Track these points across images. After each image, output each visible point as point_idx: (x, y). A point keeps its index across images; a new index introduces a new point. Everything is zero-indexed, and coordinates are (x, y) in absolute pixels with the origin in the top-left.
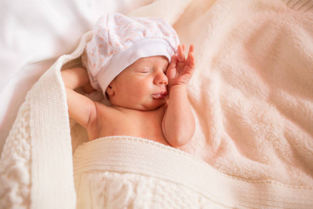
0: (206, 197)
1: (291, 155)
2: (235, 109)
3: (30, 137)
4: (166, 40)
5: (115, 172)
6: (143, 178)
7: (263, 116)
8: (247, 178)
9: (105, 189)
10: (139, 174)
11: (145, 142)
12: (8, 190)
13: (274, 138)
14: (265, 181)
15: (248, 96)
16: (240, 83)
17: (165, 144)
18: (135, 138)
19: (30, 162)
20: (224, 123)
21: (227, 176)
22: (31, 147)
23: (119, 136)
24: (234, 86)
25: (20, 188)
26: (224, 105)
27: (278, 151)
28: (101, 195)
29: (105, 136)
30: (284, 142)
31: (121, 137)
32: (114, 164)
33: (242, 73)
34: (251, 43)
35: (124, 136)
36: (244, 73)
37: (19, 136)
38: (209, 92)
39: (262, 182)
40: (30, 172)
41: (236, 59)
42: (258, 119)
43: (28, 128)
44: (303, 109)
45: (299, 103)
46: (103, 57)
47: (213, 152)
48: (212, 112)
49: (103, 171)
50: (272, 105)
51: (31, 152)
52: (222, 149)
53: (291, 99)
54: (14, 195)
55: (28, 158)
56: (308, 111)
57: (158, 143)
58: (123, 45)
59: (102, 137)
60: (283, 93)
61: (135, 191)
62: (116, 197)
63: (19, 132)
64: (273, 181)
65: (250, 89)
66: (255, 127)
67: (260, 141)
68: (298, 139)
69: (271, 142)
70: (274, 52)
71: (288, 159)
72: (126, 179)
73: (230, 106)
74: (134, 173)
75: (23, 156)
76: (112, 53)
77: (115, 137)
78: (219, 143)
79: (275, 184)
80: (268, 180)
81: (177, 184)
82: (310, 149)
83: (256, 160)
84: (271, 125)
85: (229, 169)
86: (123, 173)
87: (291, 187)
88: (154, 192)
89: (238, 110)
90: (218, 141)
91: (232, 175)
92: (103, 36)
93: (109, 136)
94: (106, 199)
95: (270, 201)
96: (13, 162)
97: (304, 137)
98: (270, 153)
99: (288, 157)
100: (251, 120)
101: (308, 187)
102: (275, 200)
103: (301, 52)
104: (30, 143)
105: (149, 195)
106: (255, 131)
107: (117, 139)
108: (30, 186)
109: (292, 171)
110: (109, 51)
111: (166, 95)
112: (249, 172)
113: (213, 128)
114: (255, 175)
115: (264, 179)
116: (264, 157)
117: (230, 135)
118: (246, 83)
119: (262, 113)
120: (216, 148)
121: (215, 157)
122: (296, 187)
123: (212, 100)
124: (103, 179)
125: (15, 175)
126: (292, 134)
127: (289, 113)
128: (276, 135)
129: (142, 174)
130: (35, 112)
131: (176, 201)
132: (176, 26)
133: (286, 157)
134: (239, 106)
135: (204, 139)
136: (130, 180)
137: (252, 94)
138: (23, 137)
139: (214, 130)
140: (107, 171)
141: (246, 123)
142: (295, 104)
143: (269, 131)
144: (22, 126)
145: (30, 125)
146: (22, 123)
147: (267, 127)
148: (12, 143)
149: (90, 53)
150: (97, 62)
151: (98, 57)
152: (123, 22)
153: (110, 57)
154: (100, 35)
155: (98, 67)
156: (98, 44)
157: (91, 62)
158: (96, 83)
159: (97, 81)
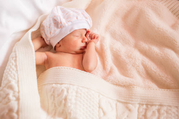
0: (102, 95)
1: (145, 74)
2: (117, 52)
3: (17, 70)
4: (86, 21)
5: (58, 84)
6: (71, 86)
7: (131, 54)
8: (123, 85)
9: (54, 92)
10: (70, 84)
11: (72, 69)
12: (8, 94)
13: (137, 66)
14: (131, 87)
15: (124, 45)
16: (120, 38)
17: (82, 70)
18: (67, 67)
19: (18, 81)
21: (113, 85)
22: (18, 75)
23: (59, 67)
25: (14, 93)
26: (112, 50)
27: (138, 72)
28: (52, 95)
29: (52, 67)
30: (141, 67)
31: (60, 67)
32: (57, 80)
33: (121, 33)
34: (125, 18)
35: (62, 67)
36: (122, 33)
37: (11, 70)
38: (104, 44)
39: (130, 87)
40: (18, 86)
41: (118, 27)
42: (129, 56)
43: (16, 66)
44: (151, 51)
45: (149, 47)
46: (56, 29)
47: (106, 73)
48: (106, 54)
49: (52, 84)
51: (18, 77)
52: (111, 72)
53: (145, 46)
54: (11, 96)
56: (153, 52)
57: (78, 70)
58: (67, 24)
59: (51, 67)
60: (141, 42)
61: (68, 92)
62: (59, 95)
63: (11, 67)
64: (135, 86)
65: (125, 42)
66: (127, 60)
67: (130, 67)
69: (135, 67)
70: (137, 21)
72: (63, 87)
73: (115, 50)
74: (67, 84)
75: (14, 79)
76: (61, 27)
77: (57, 67)
78: (109, 69)
79: (136, 88)
80: (133, 86)
81: (87, 88)
82: (154, 70)
84: (135, 59)
85: (114, 81)
86: (62, 84)
87: (144, 89)
88: (77, 92)
89: (119, 52)
90: (109, 68)
91: (116, 85)
92: (57, 19)
93: (54, 67)
94: (54, 97)
95: (134, 96)
96: (10, 82)
97: (151, 64)
98: (134, 73)
99: (143, 75)
100: (125, 57)
101: (152, 89)
102: (136, 95)
103: (150, 22)
104: (17, 73)
105: (74, 94)
106: (127, 62)
107: (58, 68)
108: (19, 92)
109: (145, 81)
110: (59, 26)
111: (85, 47)
112: (123, 82)
113: (106, 62)
114: (127, 84)
115: (132, 86)
116: (132, 75)
117: (115, 65)
118: (123, 38)
119: (131, 53)
120: (108, 71)
121: (108, 76)
122: (147, 89)
123: (105, 48)
124: (52, 87)
125: (11, 87)
126: (145, 63)
127: (144, 53)
128: (137, 64)
129: (71, 84)
130: (19, 58)
131: (87, 96)
132: (87, 10)
134: (119, 50)
135: (102, 67)
136: (65, 87)
137: (126, 43)
138: (13, 70)
139: (107, 63)
140: (54, 83)
141: (122, 58)
142: (147, 48)
143: (134, 62)
144: (13, 64)
145: (17, 64)
146: (12, 63)
147: (133, 60)
148: (8, 72)
149: (47, 26)
150: (52, 32)
151: (53, 29)
152: (65, 11)
153: (60, 29)
154: (55, 18)
155: (53, 34)
156: (53, 22)
157: (48, 31)
158: (49, 42)
159: (50, 41)
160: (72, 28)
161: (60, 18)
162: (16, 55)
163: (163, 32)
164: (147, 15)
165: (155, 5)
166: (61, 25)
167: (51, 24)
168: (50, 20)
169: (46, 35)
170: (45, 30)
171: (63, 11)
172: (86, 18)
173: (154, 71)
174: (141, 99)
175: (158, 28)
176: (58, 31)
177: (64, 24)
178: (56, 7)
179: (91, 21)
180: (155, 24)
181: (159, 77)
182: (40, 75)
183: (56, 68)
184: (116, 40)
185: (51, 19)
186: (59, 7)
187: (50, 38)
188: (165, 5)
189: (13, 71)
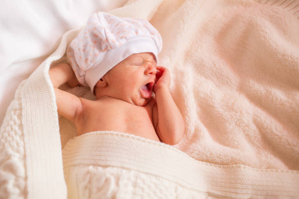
0: (183, 187)
1: (260, 140)
2: (207, 98)
3: (23, 134)
5: (99, 165)
6: (124, 171)
7: (233, 104)
8: (219, 162)
9: (90, 182)
11: (127, 136)
13: (244, 125)
14: (235, 166)
15: (219, 86)
16: (212, 74)
19: (25, 156)
20: (197, 112)
21: (200, 162)
22: (25, 144)
24: (206, 77)
25: (16, 180)
26: (197, 94)
27: (248, 136)
28: (86, 187)
30: (253, 127)
32: (98, 158)
33: (213, 65)
34: (221, 36)
36: (215, 65)
37: (12, 133)
39: (232, 167)
40: (25, 166)
41: (207, 52)
42: (228, 107)
43: (21, 126)
44: (271, 96)
45: (267, 91)
47: (188, 139)
48: (186, 102)
49: (88, 165)
50: (241, 94)
51: (24, 148)
52: (196, 137)
53: (259, 88)
54: (10, 186)
55: (23, 153)
56: (275, 99)
60: (251, 82)
61: (117, 184)
62: (99, 189)
63: (12, 129)
64: (242, 166)
65: (221, 80)
66: (226, 115)
67: (231, 127)
68: (265, 125)
69: (242, 128)
70: (243, 43)
71: (257, 143)
72: (109, 172)
73: (203, 96)
74: (117, 167)
75: (18, 151)
78: (193, 131)
79: (244, 168)
80: (238, 165)
81: (156, 176)
82: (277, 133)
83: (227, 145)
84: (241, 113)
85: (203, 153)
86: (106, 166)
87: (259, 170)
88: (135, 185)
89: (210, 99)
90: (192, 129)
91: (205, 161)
94: (90, 191)
95: (240, 184)
96: (8, 157)
97: (271, 122)
98: (240, 138)
99: (257, 141)
100: (223, 108)
102: (244, 183)
103: (267, 44)
104: (23, 140)
105: (130, 188)
106: (226, 118)
108: (26, 178)
109: (261, 154)
112: (220, 155)
113: (187, 117)
114: (227, 158)
115: (235, 163)
116: (236, 142)
117: (203, 123)
118: (217, 74)
119: (233, 101)
120: (191, 135)
121: (190, 144)
122: (264, 170)
123: (185, 91)
124: (88, 172)
125: (11, 169)
126: (261, 120)
127: (258, 101)
128: (246, 121)
129: (123, 168)
130: (26, 111)
131: (155, 192)
132: (153, 21)
133: (255, 142)
134: (211, 96)
136: (112, 174)
137: (223, 84)
138: (16, 134)
139: (188, 119)
140: (91, 164)
141: (217, 111)
142: (263, 92)
143: (239, 118)
144: (15, 123)
145: (23, 123)
146: (14, 120)
147: (237, 115)
148: (6, 139)
149: (79, 49)
150: (90, 58)
151: (91, 52)
152: (113, 20)
153: (105, 53)
154: (96, 32)
155: (91, 62)
156: (92, 40)
157: (80, 57)
158: (82, 78)
159: (85, 76)
160: (127, 51)
161: (105, 31)
162: (20, 104)
163: (292, 62)
164: (263, 31)
165: (276, 13)
166: (108, 44)
167: (87, 44)
168: (85, 38)
169: (77, 65)
170: (76, 55)
171: (110, 21)
172: (152, 34)
173: (277, 135)
174: (253, 190)
175: (284, 55)
176: (100, 56)
177: (114, 42)
178: (96, 14)
179: (161, 41)
180: (277, 48)
181: (288, 146)
182: (68, 143)
183: (97, 134)
184: (205, 77)
185: (88, 35)
186: (101, 14)
187: (86, 72)
188: (294, 14)
189: (15, 137)
